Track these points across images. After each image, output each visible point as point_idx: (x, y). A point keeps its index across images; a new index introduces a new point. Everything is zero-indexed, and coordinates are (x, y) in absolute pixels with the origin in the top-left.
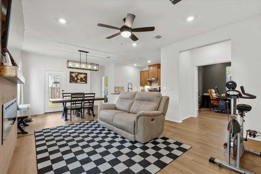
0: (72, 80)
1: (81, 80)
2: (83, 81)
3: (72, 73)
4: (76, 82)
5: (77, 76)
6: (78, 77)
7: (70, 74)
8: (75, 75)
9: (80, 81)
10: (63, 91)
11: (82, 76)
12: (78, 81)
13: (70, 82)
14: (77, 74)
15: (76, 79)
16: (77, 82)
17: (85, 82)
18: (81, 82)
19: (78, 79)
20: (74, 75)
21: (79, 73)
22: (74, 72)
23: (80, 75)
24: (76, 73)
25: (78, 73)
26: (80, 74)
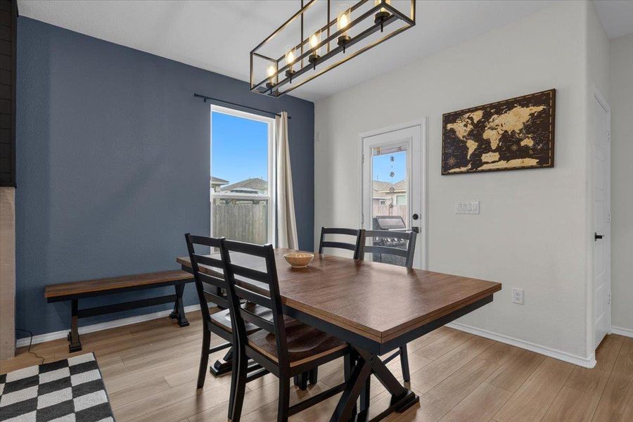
0: (452, 161)
1: (510, 147)
2: (524, 153)
3: (454, 121)
4: (476, 165)
5: (477, 131)
6: (485, 136)
7: (445, 127)
8: (470, 127)
9: (496, 156)
10: (416, 217)
11: (515, 120)
12: (485, 158)
13: (446, 170)
14: (477, 116)
15: (472, 146)
16: (482, 164)
17: (534, 162)
18: (503, 164)
19: (485, 146)
20: (461, 129)
21: (491, 106)
22: (463, 112)
23: (497, 120)
24: (476, 109)
25: (483, 108)
26: (499, 112)
